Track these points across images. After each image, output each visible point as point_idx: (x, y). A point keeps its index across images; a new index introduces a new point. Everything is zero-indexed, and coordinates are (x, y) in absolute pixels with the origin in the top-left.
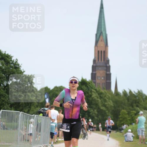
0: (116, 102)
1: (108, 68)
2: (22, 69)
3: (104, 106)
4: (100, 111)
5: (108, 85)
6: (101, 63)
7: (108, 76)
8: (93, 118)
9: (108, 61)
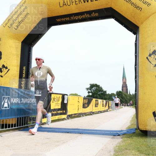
0: (130, 97)
1: (127, 87)
2: (103, 89)
3: (127, 98)
4: (126, 100)
5: (127, 92)
6: (125, 85)
7: (127, 89)
8: (124, 102)
9: (127, 85)
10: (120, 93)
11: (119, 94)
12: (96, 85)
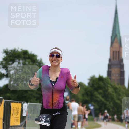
1: (122, 66)
5: (122, 81)
6: (116, 61)
7: (122, 74)
10: (101, 83)
11: (96, 86)
12: (25, 53)
